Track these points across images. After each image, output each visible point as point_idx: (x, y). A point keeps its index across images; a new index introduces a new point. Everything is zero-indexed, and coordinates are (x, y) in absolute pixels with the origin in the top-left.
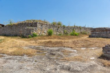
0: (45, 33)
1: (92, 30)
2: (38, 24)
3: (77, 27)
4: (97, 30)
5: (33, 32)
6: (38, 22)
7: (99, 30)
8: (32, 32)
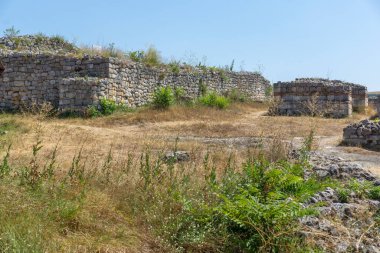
0: (126, 98)
1: (279, 90)
2: (110, 65)
3: (211, 70)
4: (294, 89)
5: (99, 95)
6: (111, 59)
7: (302, 89)
8: (95, 96)
